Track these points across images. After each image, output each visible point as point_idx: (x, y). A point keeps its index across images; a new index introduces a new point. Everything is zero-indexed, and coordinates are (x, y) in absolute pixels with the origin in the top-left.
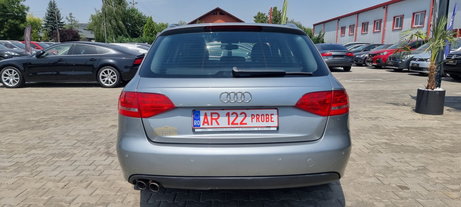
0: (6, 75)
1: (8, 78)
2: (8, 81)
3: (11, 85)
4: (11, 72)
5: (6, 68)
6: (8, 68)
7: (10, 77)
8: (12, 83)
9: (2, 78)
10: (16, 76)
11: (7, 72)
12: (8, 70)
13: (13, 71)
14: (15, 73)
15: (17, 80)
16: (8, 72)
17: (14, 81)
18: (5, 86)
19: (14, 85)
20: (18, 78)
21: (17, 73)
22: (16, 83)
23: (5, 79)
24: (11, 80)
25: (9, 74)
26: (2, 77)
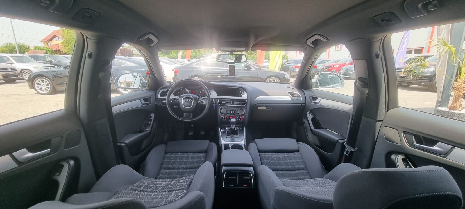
0: (39, 84)
1: (40, 86)
2: (41, 89)
3: (43, 93)
4: (43, 81)
5: (38, 78)
6: (40, 78)
7: (42, 85)
8: (44, 90)
9: (36, 87)
10: (48, 85)
11: (39, 81)
12: (40, 80)
13: (45, 80)
14: (46, 82)
15: (48, 88)
16: (41, 81)
17: (46, 89)
18: (39, 93)
19: (46, 92)
20: (49, 87)
21: (48, 82)
22: (48, 90)
23: (38, 87)
24: (44, 88)
25: (41, 83)
26: (35, 85)
